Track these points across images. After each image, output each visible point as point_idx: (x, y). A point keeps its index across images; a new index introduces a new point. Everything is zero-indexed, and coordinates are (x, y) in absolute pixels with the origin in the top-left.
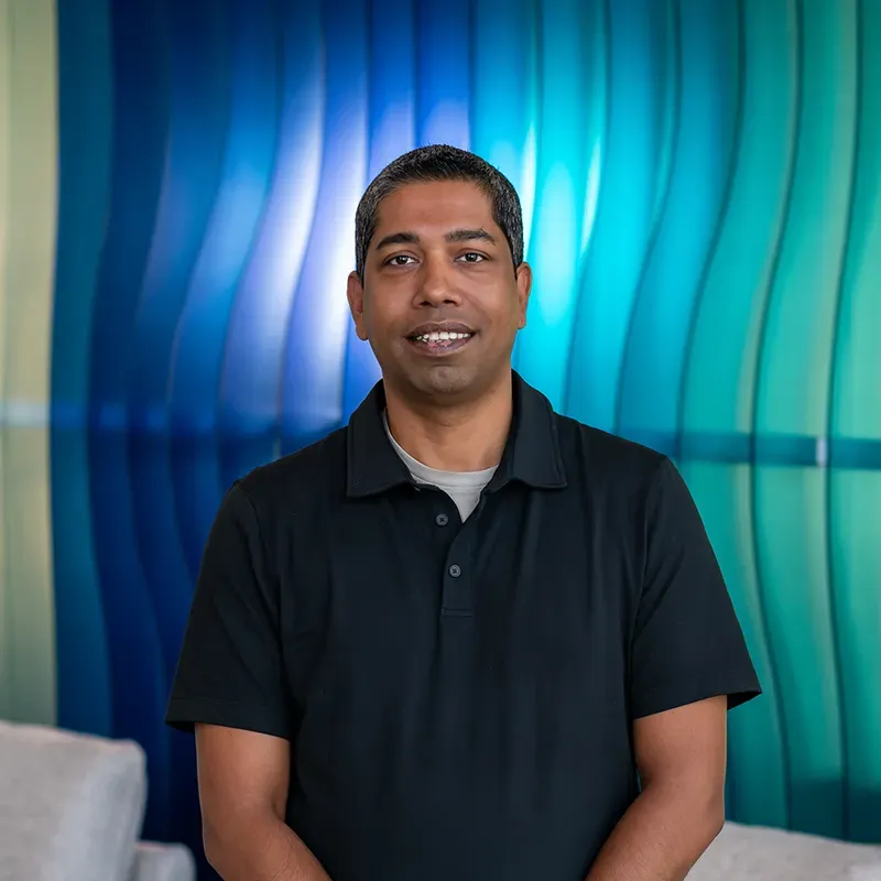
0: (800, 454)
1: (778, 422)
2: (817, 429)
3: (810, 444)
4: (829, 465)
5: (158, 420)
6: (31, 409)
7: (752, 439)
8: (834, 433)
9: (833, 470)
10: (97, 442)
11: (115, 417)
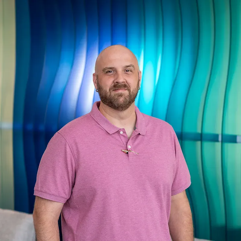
0: (214, 138)
1: (208, 130)
2: (219, 132)
3: (217, 136)
4: (222, 142)
5: (42, 128)
6: (8, 124)
7: (201, 135)
8: (223, 133)
9: (223, 143)
10: (26, 133)
11: (30, 127)
